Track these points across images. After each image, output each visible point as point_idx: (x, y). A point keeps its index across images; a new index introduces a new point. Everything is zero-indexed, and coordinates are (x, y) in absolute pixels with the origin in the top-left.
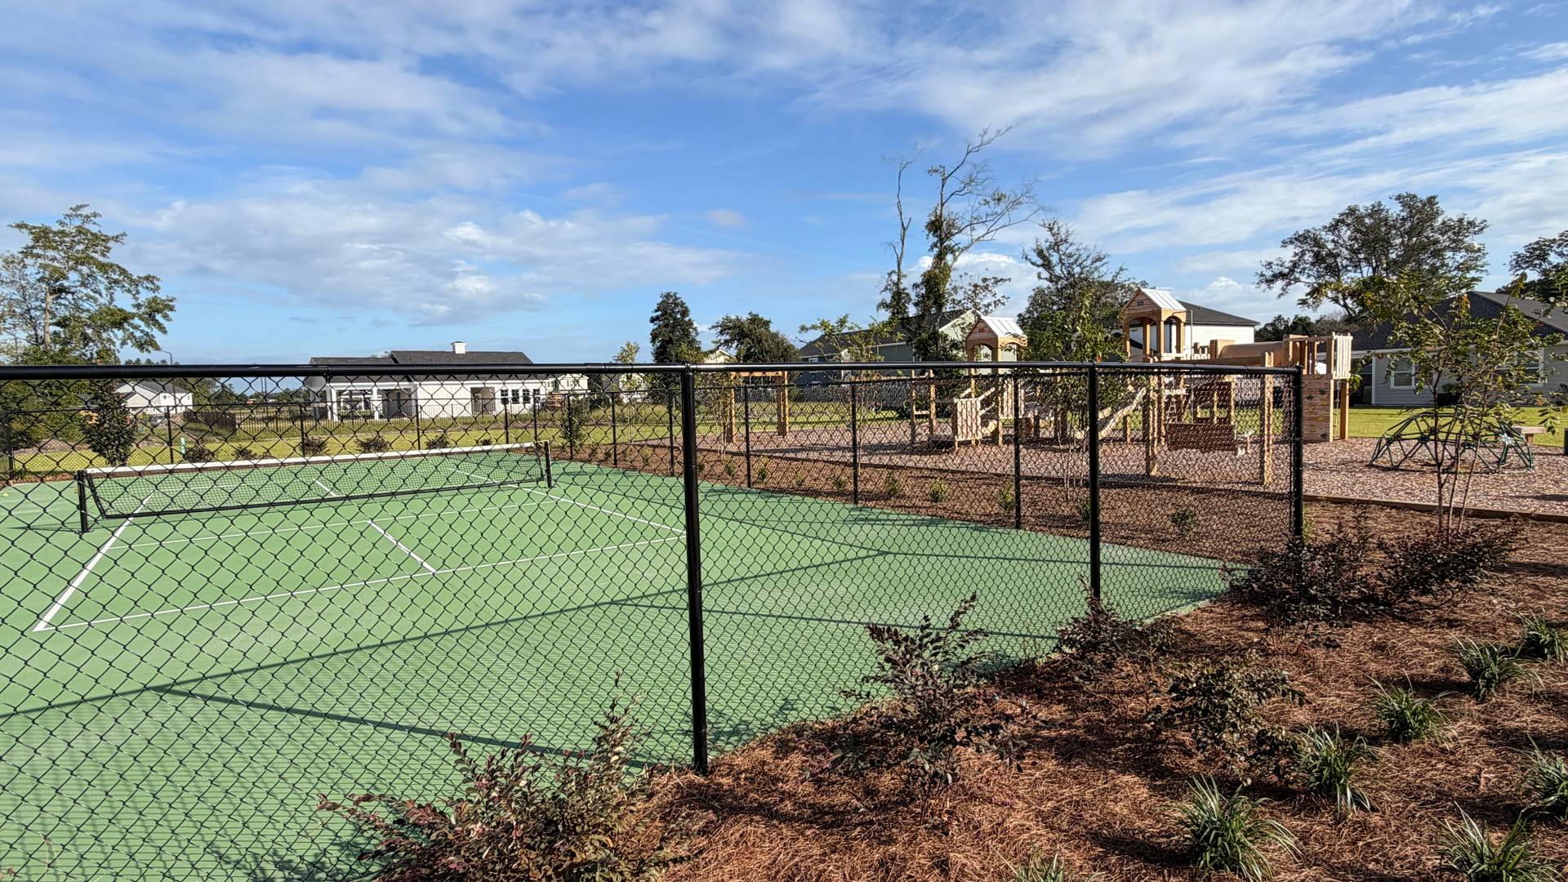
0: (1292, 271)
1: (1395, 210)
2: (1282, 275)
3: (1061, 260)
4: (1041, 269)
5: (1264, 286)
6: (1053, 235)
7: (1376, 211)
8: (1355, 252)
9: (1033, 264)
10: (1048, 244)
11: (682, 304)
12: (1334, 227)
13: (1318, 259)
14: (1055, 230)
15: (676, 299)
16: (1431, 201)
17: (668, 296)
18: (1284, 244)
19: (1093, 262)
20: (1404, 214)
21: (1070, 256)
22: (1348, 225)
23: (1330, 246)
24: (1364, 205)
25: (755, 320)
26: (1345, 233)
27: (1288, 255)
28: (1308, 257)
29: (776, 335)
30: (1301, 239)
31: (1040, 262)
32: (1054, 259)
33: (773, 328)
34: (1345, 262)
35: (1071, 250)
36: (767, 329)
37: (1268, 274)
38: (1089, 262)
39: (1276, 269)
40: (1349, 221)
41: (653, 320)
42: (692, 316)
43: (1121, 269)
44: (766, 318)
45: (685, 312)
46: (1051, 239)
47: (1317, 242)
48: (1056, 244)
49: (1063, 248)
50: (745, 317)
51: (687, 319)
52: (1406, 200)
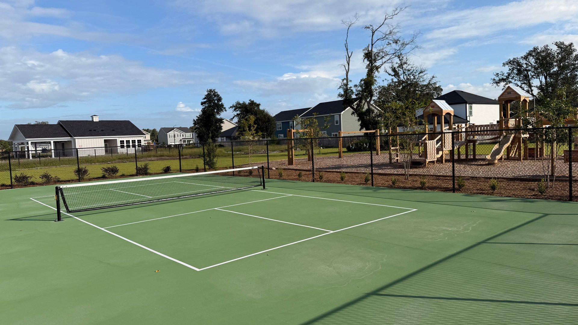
0: (508, 77)
1: (554, 49)
2: (503, 80)
3: (404, 73)
4: (393, 77)
5: (495, 85)
6: (400, 60)
7: (546, 49)
8: (536, 69)
9: (390, 74)
10: (397, 65)
11: (218, 95)
12: (526, 58)
13: (520, 72)
14: (401, 58)
15: (215, 92)
16: (571, 45)
17: (211, 91)
18: (504, 64)
19: (419, 74)
20: (558, 51)
21: (409, 71)
22: (533, 56)
23: (525, 66)
24: (541, 47)
25: (252, 103)
26: (532, 60)
27: (506, 70)
28: (515, 71)
29: (263, 111)
30: (510, 62)
31: (393, 73)
32: (401, 72)
33: (261, 108)
34: (532, 74)
35: (409, 67)
36: (258, 108)
37: (497, 79)
38: (417, 74)
39: (501, 77)
40: (534, 54)
41: (202, 104)
42: (223, 102)
43: (433, 77)
44: (258, 103)
45: (220, 99)
46: (399, 62)
47: (519, 64)
48: (401, 64)
49: (405, 66)
50: (247, 102)
51: (220, 103)
52: (559, 45)
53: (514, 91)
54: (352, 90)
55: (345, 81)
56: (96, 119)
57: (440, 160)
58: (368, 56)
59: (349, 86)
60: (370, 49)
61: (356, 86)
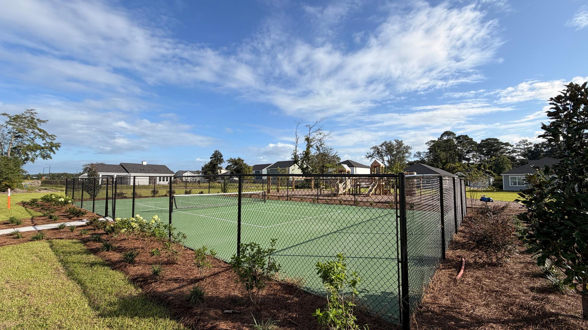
0: (373, 155)
1: (394, 143)
2: (370, 156)
3: (322, 149)
4: (317, 151)
5: (367, 158)
7: (390, 143)
8: (386, 152)
10: (319, 145)
11: (221, 154)
12: (381, 146)
13: (378, 153)
15: (219, 152)
16: (402, 141)
17: (216, 151)
18: (371, 149)
20: (396, 144)
21: (325, 148)
23: (381, 150)
24: (388, 142)
25: (239, 159)
26: (384, 148)
27: (372, 151)
28: (376, 152)
29: (245, 164)
30: (374, 148)
31: (317, 149)
32: (321, 148)
33: (244, 162)
34: (384, 154)
35: (325, 146)
36: (243, 162)
37: (368, 155)
38: (329, 150)
39: (370, 155)
40: (385, 144)
41: (211, 158)
42: (223, 157)
43: (337, 152)
44: (242, 159)
45: (221, 156)
46: (320, 143)
47: (378, 149)
48: (321, 145)
49: (323, 146)
50: (237, 158)
51: (221, 158)
52: (396, 141)
53: (377, 162)
54: (298, 156)
55: (295, 151)
56: (145, 163)
57: (344, 194)
58: (307, 139)
59: (297, 154)
60: (308, 137)
61: (300, 154)
